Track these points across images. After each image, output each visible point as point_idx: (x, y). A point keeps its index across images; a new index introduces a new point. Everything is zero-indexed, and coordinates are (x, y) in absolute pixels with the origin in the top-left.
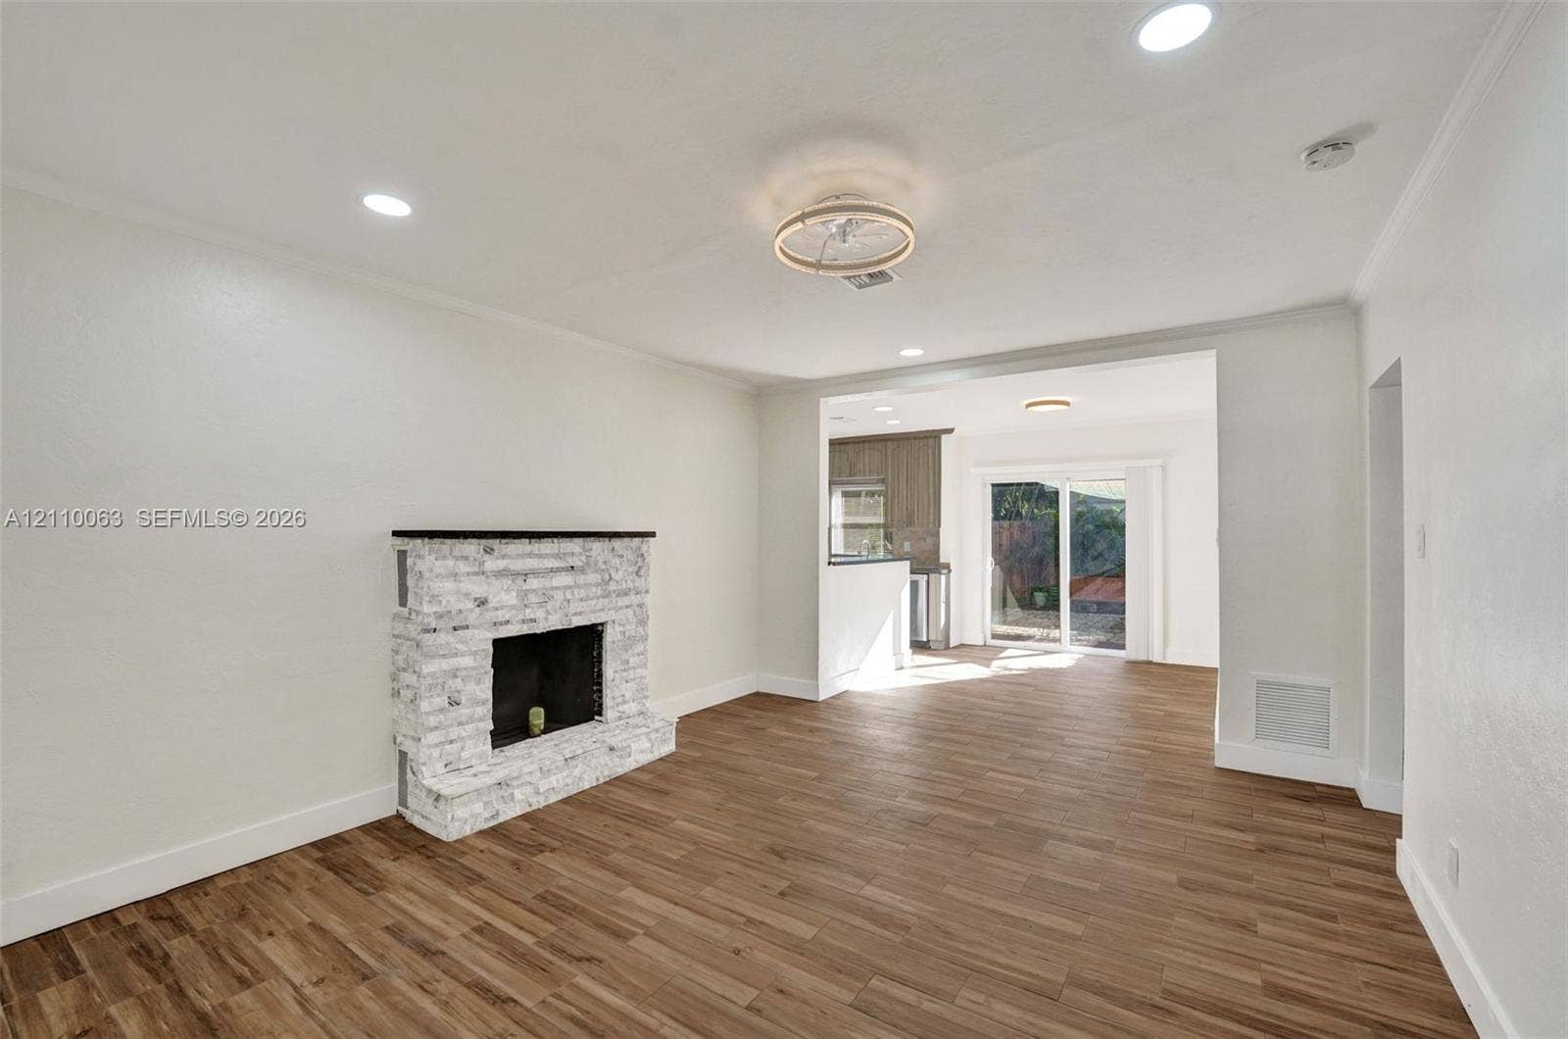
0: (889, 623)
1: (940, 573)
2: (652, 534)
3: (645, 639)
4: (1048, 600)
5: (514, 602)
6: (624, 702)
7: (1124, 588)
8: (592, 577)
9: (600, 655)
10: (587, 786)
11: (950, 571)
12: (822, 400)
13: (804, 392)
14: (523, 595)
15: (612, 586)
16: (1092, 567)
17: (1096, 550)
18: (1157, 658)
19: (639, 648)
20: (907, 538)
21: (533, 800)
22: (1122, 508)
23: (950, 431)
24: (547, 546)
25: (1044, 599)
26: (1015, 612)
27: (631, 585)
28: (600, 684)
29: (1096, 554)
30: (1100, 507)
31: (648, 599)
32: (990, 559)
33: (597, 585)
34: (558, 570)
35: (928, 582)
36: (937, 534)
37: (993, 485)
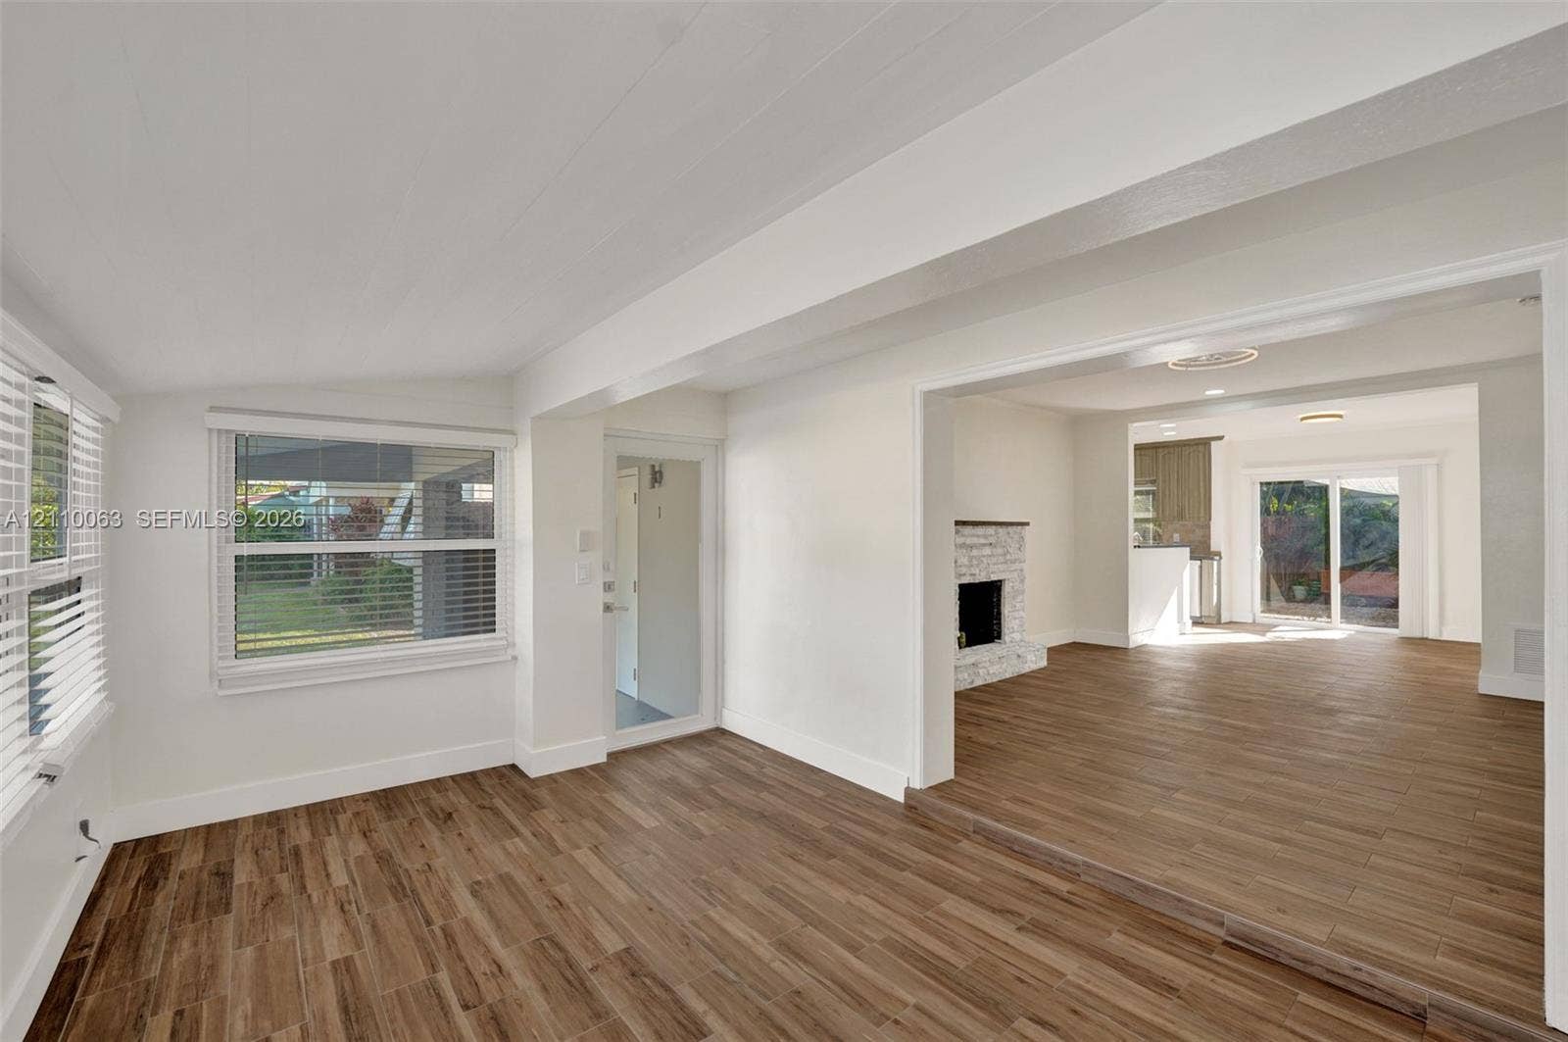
0: (1174, 599)
1: (1212, 559)
2: (1027, 524)
3: (1023, 592)
4: (1309, 595)
5: (967, 563)
6: (1013, 632)
7: (1397, 574)
8: (1000, 551)
9: (999, 600)
10: (1008, 676)
11: (1221, 558)
12: (1129, 425)
13: (1120, 419)
14: (971, 558)
15: (1008, 557)
16: (1364, 556)
17: (1367, 539)
18: (1432, 634)
19: (1020, 598)
20: (1176, 531)
21: (988, 678)
22: (1395, 502)
23: (1220, 438)
24: (980, 530)
25: (1305, 593)
26: (1278, 600)
27: (1017, 557)
28: (1000, 619)
29: (1366, 543)
30: (1369, 501)
31: (1025, 566)
32: (1259, 548)
33: (1001, 555)
34: (984, 545)
35: (1201, 567)
36: (1208, 527)
37: (1261, 484)
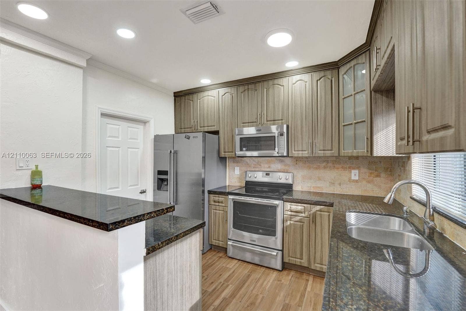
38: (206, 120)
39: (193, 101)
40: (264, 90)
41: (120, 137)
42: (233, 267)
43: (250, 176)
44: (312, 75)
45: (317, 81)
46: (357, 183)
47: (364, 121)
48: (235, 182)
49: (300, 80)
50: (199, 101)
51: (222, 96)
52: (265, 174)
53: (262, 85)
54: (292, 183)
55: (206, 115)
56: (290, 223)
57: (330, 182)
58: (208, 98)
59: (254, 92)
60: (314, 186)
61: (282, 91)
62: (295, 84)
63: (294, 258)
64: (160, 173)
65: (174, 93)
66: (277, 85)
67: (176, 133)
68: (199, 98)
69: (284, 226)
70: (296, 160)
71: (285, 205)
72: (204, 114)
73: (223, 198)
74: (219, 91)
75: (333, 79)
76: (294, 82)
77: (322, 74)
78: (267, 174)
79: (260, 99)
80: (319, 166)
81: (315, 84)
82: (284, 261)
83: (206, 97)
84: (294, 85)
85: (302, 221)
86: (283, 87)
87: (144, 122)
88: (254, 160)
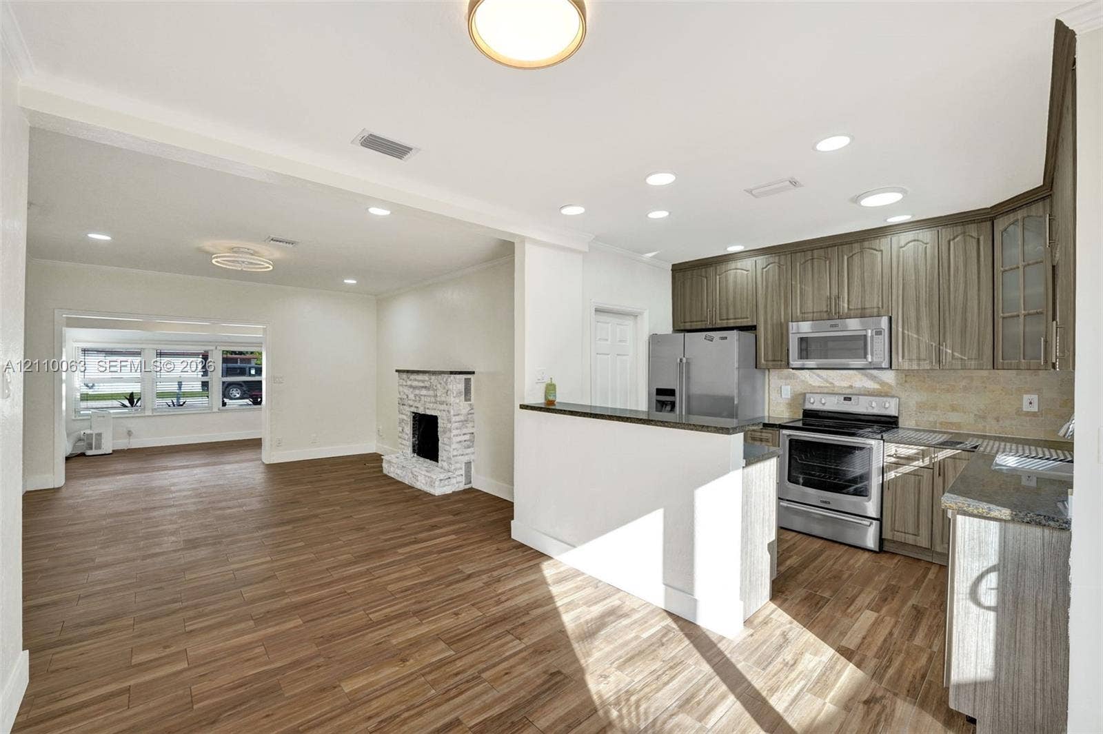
6: (443, 460)
8: (432, 393)
15: (438, 398)
27: (444, 399)
33: (433, 397)
34: (423, 387)
38: (731, 309)
39: (707, 278)
40: (843, 257)
41: (609, 340)
42: (791, 539)
43: (812, 401)
44: (938, 231)
45: (949, 242)
46: (1035, 417)
47: (1042, 313)
48: (783, 411)
49: (915, 240)
50: (718, 277)
51: (763, 269)
52: (843, 399)
53: (840, 250)
54: (897, 415)
55: (731, 299)
56: (896, 476)
57: (975, 415)
58: (736, 272)
59: (823, 262)
60: (942, 422)
61: (879, 259)
62: (904, 246)
63: (902, 532)
64: (660, 392)
65: (673, 265)
66: (868, 250)
67: (676, 329)
68: (718, 273)
69: (885, 480)
70: (906, 376)
71: (885, 447)
72: (727, 299)
73: (770, 435)
74: (756, 261)
75: (982, 238)
76: (902, 243)
77: (959, 229)
78: (845, 399)
79: (834, 275)
80: (954, 386)
81: (944, 248)
82: (883, 537)
83: (732, 271)
84: (901, 250)
85: (919, 474)
86: (880, 253)
87: (635, 316)
88: (818, 376)
